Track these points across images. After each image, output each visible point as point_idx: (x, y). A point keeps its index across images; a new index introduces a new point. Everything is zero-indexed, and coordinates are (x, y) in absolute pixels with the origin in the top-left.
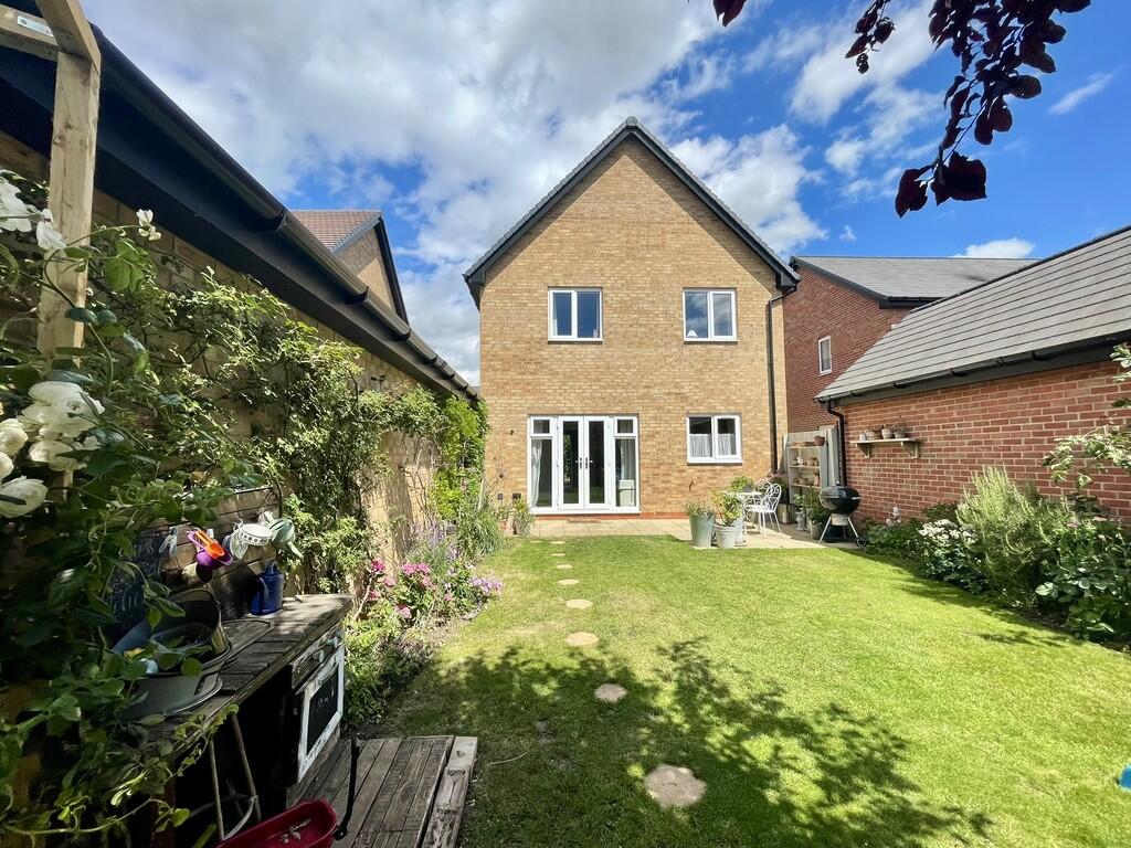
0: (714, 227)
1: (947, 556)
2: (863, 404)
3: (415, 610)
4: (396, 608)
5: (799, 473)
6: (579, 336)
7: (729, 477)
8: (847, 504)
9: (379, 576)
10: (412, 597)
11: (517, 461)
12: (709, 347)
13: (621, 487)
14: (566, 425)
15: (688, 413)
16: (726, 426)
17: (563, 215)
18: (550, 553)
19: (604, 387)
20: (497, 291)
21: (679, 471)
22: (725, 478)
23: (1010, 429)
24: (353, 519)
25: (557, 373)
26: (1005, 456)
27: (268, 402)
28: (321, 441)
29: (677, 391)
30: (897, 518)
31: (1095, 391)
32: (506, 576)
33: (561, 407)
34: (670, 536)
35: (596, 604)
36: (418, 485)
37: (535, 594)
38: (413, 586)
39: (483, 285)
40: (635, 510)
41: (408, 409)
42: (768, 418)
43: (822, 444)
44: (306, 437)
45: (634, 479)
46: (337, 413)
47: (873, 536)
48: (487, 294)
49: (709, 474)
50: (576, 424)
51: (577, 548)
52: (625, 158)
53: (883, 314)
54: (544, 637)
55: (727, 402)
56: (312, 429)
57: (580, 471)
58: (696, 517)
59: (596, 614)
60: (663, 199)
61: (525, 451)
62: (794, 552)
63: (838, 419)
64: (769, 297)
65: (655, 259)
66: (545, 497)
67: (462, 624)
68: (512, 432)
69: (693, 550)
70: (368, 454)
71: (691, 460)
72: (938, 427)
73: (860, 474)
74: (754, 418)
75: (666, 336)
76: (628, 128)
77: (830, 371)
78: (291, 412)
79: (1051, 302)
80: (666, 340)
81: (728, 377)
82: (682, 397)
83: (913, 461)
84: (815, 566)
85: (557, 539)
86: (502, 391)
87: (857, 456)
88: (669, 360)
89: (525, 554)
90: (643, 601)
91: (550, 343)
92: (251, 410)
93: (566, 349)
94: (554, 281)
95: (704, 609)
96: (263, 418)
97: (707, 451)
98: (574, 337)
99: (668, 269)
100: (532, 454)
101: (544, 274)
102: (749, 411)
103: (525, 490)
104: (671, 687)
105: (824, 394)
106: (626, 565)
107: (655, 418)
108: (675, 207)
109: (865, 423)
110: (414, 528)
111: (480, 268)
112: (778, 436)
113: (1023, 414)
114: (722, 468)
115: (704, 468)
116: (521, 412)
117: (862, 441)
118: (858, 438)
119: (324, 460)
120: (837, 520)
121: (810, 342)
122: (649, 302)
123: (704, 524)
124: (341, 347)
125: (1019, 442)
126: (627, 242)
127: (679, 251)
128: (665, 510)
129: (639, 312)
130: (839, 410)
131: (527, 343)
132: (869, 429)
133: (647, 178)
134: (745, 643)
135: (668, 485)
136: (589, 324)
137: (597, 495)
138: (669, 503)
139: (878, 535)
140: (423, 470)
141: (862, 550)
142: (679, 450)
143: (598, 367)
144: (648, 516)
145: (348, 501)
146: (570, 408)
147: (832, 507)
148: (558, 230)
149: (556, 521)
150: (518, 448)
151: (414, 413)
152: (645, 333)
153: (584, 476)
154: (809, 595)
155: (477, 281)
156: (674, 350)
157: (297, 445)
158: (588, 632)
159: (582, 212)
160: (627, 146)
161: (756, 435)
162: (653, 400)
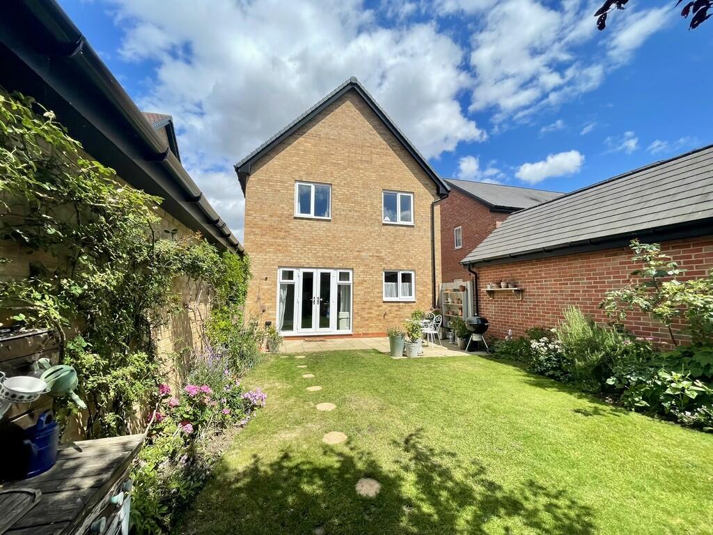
0: (401, 153)
1: (546, 360)
2: (488, 267)
3: (197, 425)
4: (180, 425)
5: (449, 308)
6: (315, 215)
7: (408, 311)
8: (481, 327)
9: (164, 397)
10: (195, 414)
11: (268, 299)
12: (398, 228)
13: (340, 317)
14: (305, 274)
15: (384, 269)
16: (406, 278)
17: (307, 134)
18: (296, 365)
19: (331, 250)
20: (259, 180)
21: (378, 306)
22: (405, 310)
23: (575, 284)
24: (144, 355)
25: (300, 239)
26: (571, 299)
27: (52, 242)
28: (114, 283)
29: (378, 255)
30: (510, 336)
31: (621, 263)
32: (266, 386)
33: (302, 262)
34: (374, 349)
35: (339, 406)
36: (199, 318)
37: (292, 400)
38: (196, 405)
39: (249, 175)
40: (350, 332)
41: (197, 258)
42: (431, 274)
43: (464, 291)
44: (98, 279)
45: (349, 311)
46: (133, 258)
47: (498, 347)
48: (252, 181)
49: (396, 308)
50: (311, 274)
51: (315, 361)
52: (348, 103)
53: (491, 215)
54: (305, 440)
55: (408, 263)
56: (104, 271)
57: (313, 306)
58: (393, 338)
59: (341, 416)
60: (371, 132)
61: (275, 292)
62: (454, 359)
63: (474, 275)
64: (432, 200)
65: (366, 169)
66: (288, 325)
67: (236, 431)
68: (266, 278)
69: (392, 359)
70: (160, 295)
71: (385, 299)
72: (533, 282)
73: (487, 309)
74: (422, 273)
75: (372, 219)
76: (351, 84)
77: (460, 247)
78: (81, 254)
79: (593, 212)
80: (371, 221)
81: (408, 247)
82: (381, 259)
83: (519, 301)
84: (470, 368)
85: (298, 354)
86: (260, 250)
87: (485, 299)
88: (373, 234)
89: (278, 367)
90: (373, 402)
91: (295, 218)
92: (30, 249)
93: (306, 223)
94: (300, 176)
95: (414, 405)
96: (45, 258)
97: (395, 294)
98: (312, 215)
99: (374, 176)
100: (280, 294)
101: (293, 172)
102: (420, 269)
103: (275, 319)
104: (411, 477)
105: (466, 260)
106: (353, 373)
107: (363, 272)
108: (379, 138)
109: (490, 278)
110: (194, 352)
111: (247, 162)
112: (437, 285)
113: (581, 275)
114: (404, 304)
115: (393, 304)
116: (273, 265)
117: (489, 289)
118: (487, 287)
119: (115, 301)
120: (475, 338)
121: (449, 229)
122: (361, 197)
123: (399, 342)
124: (139, 195)
125: (579, 291)
126: (348, 157)
127: (381, 166)
128: (368, 332)
129: (354, 202)
130: (474, 270)
131: (278, 217)
132: (493, 282)
133: (362, 118)
134: (449, 431)
135: (371, 315)
136: (322, 208)
137: (324, 322)
138: (371, 327)
139: (501, 346)
140: (202, 306)
141: (492, 356)
142: (378, 293)
143: (328, 236)
144: (358, 336)
145: (138, 336)
146: (308, 263)
147: (472, 329)
148: (303, 143)
149: (296, 341)
150: (271, 290)
151: (201, 261)
152: (358, 216)
153: (316, 309)
154: (475, 390)
155: (243, 173)
156: (377, 228)
157: (86, 287)
158: (338, 431)
159: (319, 133)
160: (350, 95)
161: (424, 284)
162: (363, 260)
